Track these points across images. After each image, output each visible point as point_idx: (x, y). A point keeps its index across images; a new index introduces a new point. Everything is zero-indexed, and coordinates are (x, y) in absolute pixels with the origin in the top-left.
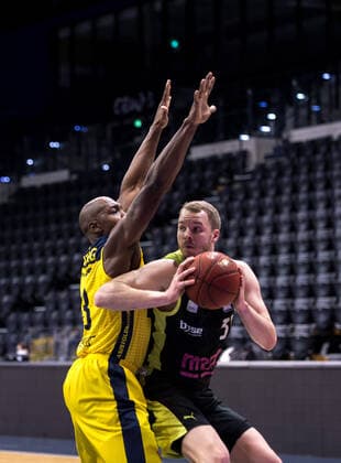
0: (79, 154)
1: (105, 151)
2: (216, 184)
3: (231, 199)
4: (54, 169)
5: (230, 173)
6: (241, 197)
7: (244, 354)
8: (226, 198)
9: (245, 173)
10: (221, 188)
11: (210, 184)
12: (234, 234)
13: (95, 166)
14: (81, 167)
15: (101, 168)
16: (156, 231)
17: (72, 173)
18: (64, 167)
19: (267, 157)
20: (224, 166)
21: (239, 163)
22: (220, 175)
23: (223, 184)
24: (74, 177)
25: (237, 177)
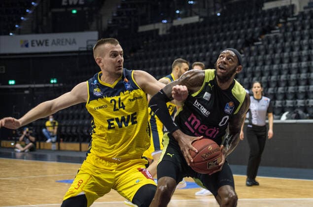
0: (204, 7)
1: (218, 6)
2: (278, 23)
3: (286, 31)
4: (191, 16)
5: (285, 17)
6: (291, 29)
7: (294, 115)
8: (283, 30)
9: (293, 17)
10: (280, 25)
11: (274, 23)
12: (288, 50)
13: (213, 13)
14: (205, 14)
15: (216, 15)
16: (246, 49)
17: (200, 17)
18: (196, 14)
19: (305, 8)
20: (282, 13)
21: (290, 11)
22: (280, 18)
23: (282, 23)
24: (202, 20)
25: (289, 19)
